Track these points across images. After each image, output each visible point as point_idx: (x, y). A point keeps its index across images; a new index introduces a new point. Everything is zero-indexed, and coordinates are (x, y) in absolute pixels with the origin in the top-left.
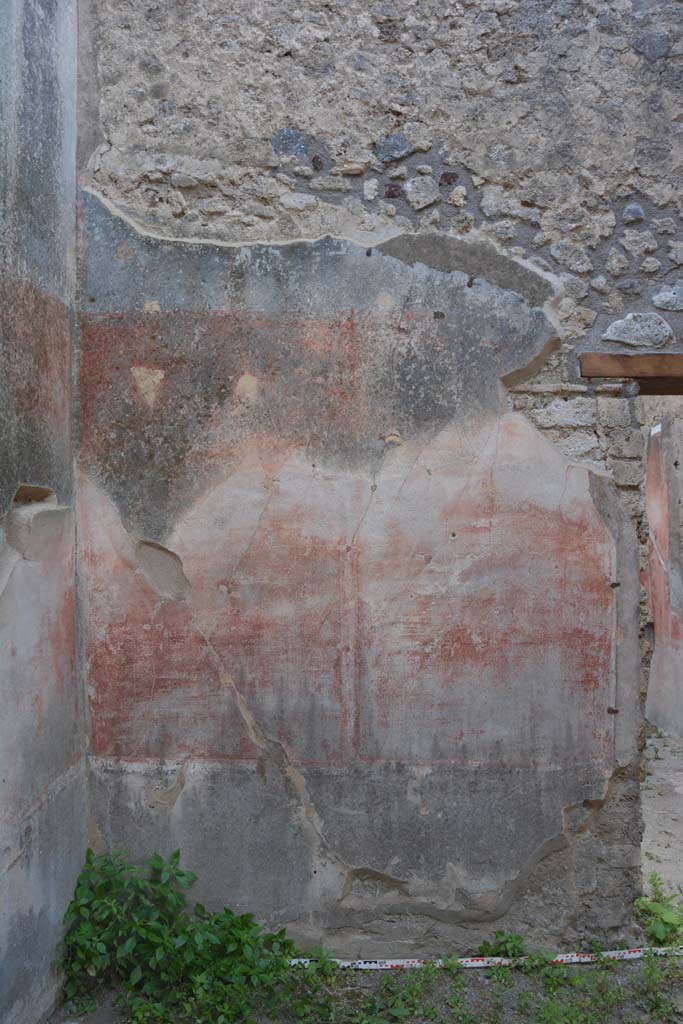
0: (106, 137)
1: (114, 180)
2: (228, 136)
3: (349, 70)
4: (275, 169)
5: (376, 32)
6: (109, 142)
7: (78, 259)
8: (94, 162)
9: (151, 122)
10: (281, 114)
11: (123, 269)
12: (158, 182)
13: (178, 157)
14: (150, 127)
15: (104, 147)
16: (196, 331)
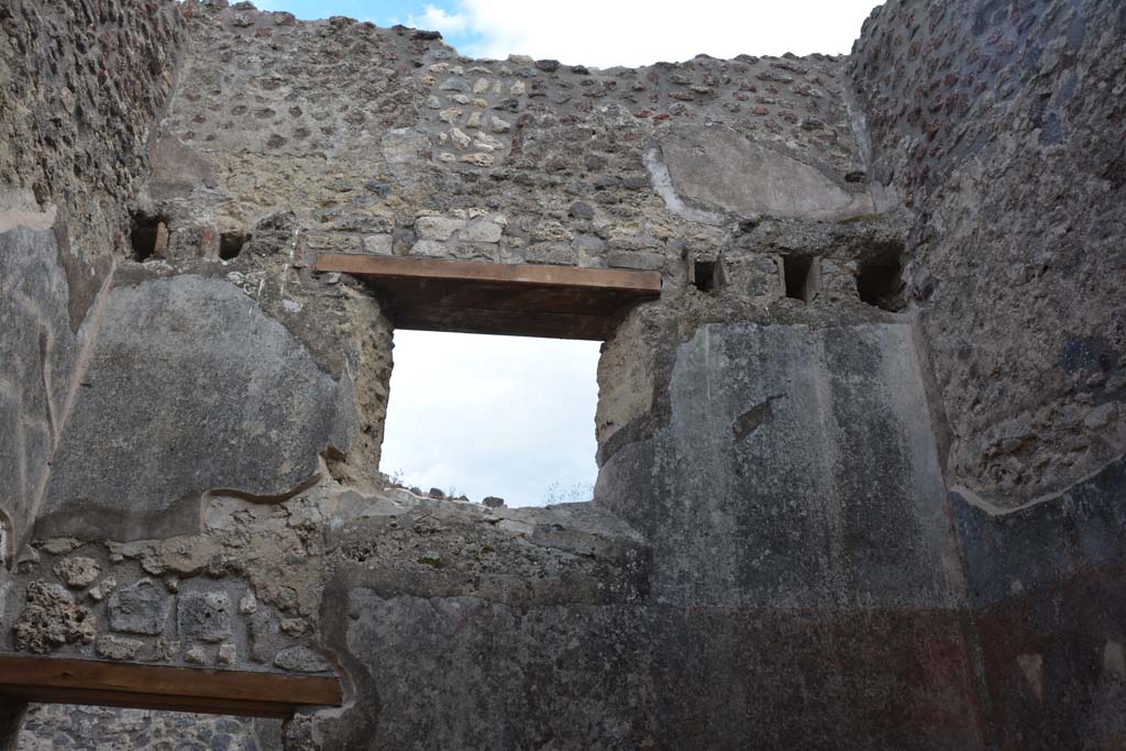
0: (955, 433)
1: (969, 470)
2: (1028, 382)
3: (1096, 245)
4: (1072, 392)
5: (1106, 185)
6: (958, 436)
7: (961, 558)
8: (952, 462)
9: (977, 402)
10: (1058, 332)
11: (989, 555)
12: (996, 455)
13: (1001, 424)
14: (978, 407)
15: (956, 443)
16: (1055, 602)
